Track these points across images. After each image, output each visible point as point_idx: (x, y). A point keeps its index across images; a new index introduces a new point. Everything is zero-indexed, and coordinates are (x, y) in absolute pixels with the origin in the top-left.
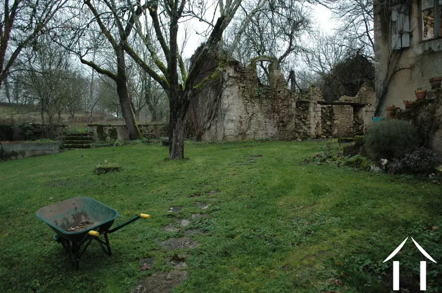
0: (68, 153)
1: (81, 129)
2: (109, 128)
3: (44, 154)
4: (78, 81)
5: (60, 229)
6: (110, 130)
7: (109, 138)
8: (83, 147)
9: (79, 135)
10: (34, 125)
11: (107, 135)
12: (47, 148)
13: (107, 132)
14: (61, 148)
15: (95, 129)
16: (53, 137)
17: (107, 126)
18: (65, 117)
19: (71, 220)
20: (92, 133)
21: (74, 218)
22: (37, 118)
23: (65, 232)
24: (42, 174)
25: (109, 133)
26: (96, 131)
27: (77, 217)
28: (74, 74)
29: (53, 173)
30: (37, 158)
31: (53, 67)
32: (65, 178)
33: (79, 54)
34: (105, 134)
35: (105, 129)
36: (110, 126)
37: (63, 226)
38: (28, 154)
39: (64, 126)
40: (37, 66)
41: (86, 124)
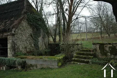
2: (109, 46)
6: (110, 47)
7: (109, 54)
9: (87, 51)
11: (107, 52)
13: (107, 49)
15: (98, 46)
17: (107, 44)
20: (96, 50)
25: (109, 50)
26: (98, 49)
34: (106, 51)
35: (106, 46)
36: (110, 44)
38: (39, 66)
39: (78, 44)
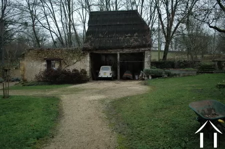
0: (201, 76)
1: (208, 63)
3: (189, 76)
4: (207, 38)
5: (201, 115)
8: (209, 73)
9: (207, 66)
10: (184, 61)
11: (223, 67)
12: (190, 72)
13: (223, 65)
14: (198, 73)
16: (193, 67)
17: (223, 61)
18: (199, 57)
19: (206, 111)
20: (215, 65)
21: (208, 111)
22: (185, 58)
23: (203, 116)
24: (188, 85)
26: (217, 64)
27: (210, 110)
28: (205, 34)
29: (194, 85)
30: (185, 77)
31: (194, 32)
32: (201, 88)
33: (208, 23)
35: (222, 63)
37: (202, 114)
38: (181, 75)
39: (199, 61)
40: (186, 32)
41: (211, 60)
